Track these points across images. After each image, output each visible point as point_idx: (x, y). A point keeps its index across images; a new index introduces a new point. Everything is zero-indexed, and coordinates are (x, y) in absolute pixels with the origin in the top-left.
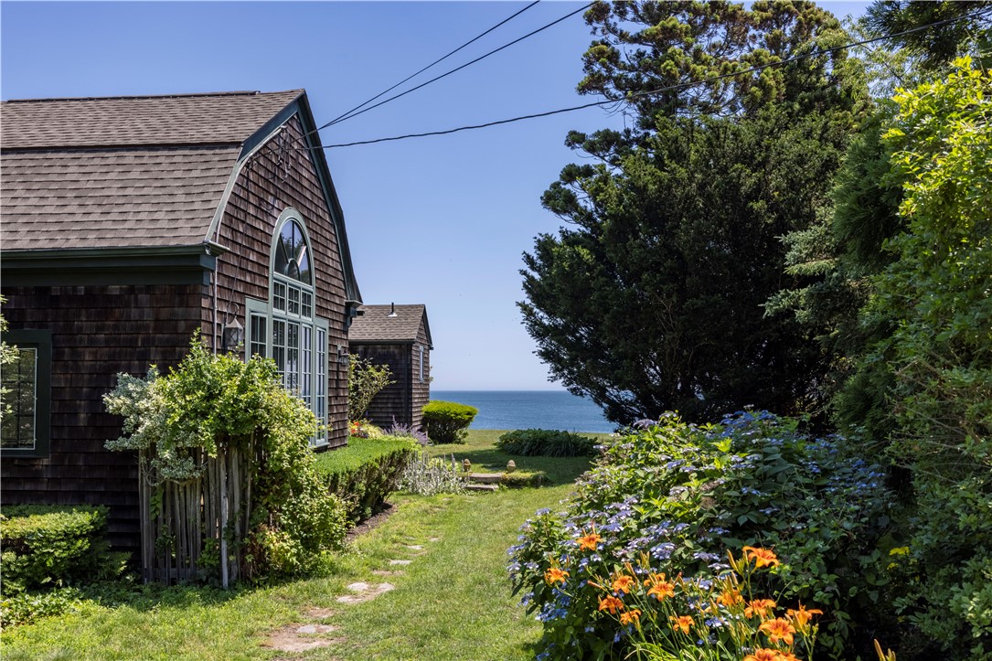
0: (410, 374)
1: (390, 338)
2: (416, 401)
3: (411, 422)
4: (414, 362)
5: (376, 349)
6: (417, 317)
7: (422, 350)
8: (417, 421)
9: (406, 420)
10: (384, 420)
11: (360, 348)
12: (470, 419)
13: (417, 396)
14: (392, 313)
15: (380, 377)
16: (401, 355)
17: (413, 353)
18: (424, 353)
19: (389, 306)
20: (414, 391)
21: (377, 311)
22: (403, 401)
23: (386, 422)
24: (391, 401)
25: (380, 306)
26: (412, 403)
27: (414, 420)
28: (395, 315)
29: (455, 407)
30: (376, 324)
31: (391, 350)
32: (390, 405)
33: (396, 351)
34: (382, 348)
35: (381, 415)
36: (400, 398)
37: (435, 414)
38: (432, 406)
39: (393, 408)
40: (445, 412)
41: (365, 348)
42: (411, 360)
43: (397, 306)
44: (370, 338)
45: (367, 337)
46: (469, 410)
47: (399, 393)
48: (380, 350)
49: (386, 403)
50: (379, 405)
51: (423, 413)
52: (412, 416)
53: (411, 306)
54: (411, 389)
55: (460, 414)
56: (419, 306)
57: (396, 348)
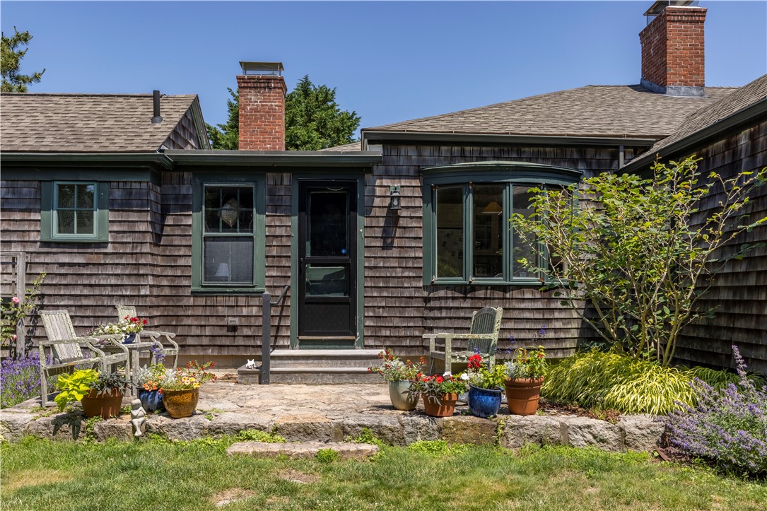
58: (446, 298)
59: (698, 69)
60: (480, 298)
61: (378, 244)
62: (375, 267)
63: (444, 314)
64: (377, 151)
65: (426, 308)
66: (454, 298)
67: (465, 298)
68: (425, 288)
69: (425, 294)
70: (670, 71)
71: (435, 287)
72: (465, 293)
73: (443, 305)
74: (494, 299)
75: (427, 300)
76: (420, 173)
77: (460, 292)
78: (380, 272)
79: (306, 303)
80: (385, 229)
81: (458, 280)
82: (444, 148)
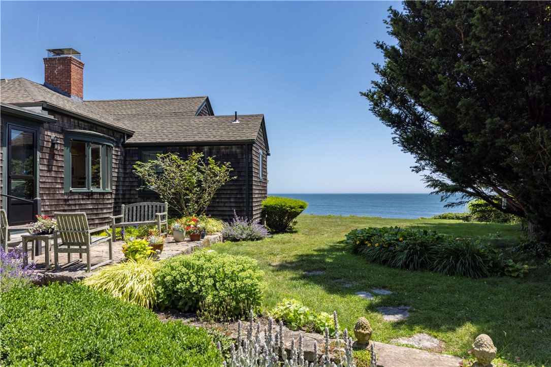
0: (250, 172)
1: (232, 139)
2: (256, 196)
3: (252, 215)
4: (254, 161)
5: (220, 149)
6: (257, 123)
7: (262, 153)
8: (257, 214)
9: (247, 215)
10: (227, 214)
11: (206, 149)
12: (302, 211)
13: (257, 192)
14: (235, 121)
15: (222, 172)
16: (242, 154)
17: (254, 153)
18: (263, 157)
19: (233, 116)
20: (254, 187)
21: (223, 120)
22: (244, 196)
23: (229, 215)
24: (233, 196)
25: (226, 116)
26: (252, 198)
27: (254, 213)
28: (237, 122)
29: (290, 203)
30: (221, 128)
31: (234, 150)
32: (232, 200)
33: (238, 151)
34: (225, 148)
35: (225, 209)
36: (242, 194)
37: (273, 208)
38: (268, 202)
39: (235, 202)
40: (282, 206)
41: (210, 149)
42: (252, 158)
43: (239, 116)
44: (214, 139)
45: (212, 139)
46: (301, 204)
47: (241, 189)
48: (223, 150)
49: (229, 198)
50: (223, 200)
51: (262, 207)
52: (252, 210)
53: (252, 116)
54: (252, 185)
55: (294, 208)
56: (259, 115)
57: (238, 148)
58: (79, 199)
59: (80, 91)
60: (95, 199)
61: (46, 169)
62: (44, 182)
63: (77, 208)
64: (46, 114)
65: (66, 205)
66: (83, 199)
67: (88, 199)
68: (66, 194)
69: (66, 197)
70: (72, 87)
71: (72, 193)
72: (89, 196)
73: (77, 203)
74: (100, 199)
75: (66, 200)
76: (62, 131)
77: (86, 196)
78: (46, 185)
79: (12, 204)
80: (49, 160)
81: (85, 190)
82: (72, 120)
